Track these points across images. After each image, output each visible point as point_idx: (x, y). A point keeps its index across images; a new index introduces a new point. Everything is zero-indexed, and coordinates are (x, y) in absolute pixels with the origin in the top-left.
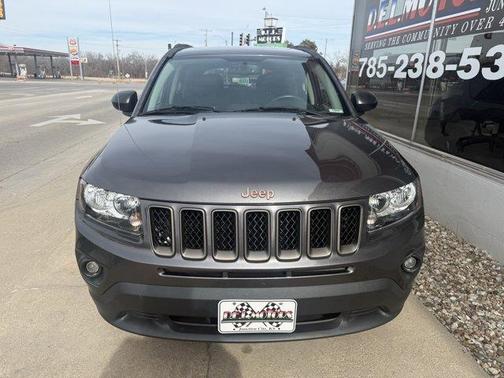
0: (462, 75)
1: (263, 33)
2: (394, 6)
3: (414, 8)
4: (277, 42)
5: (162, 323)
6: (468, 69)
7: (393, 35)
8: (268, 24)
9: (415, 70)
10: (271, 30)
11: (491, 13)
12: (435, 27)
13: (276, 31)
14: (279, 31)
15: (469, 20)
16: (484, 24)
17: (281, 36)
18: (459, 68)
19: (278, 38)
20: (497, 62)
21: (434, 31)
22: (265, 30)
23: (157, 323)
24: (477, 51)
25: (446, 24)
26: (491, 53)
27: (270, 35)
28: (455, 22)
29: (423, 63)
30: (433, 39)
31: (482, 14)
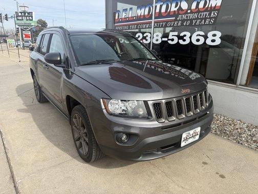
0: (170, 42)
1: (20, 14)
2: (131, 12)
3: (142, 14)
4: (30, 20)
5: (158, 151)
6: (172, 40)
7: (132, 25)
8: (23, 9)
9: (147, 40)
10: (25, 13)
11: (179, 20)
12: (155, 23)
13: (29, 13)
14: (30, 14)
15: (171, 22)
16: (178, 24)
17: (32, 17)
18: (168, 40)
19: (31, 18)
20: (185, 38)
21: (154, 25)
22: (21, 13)
23: (157, 153)
24: (176, 33)
25: (160, 22)
26: (182, 34)
27: (25, 16)
28: (164, 22)
29: (151, 38)
30: (154, 28)
31: (176, 20)
